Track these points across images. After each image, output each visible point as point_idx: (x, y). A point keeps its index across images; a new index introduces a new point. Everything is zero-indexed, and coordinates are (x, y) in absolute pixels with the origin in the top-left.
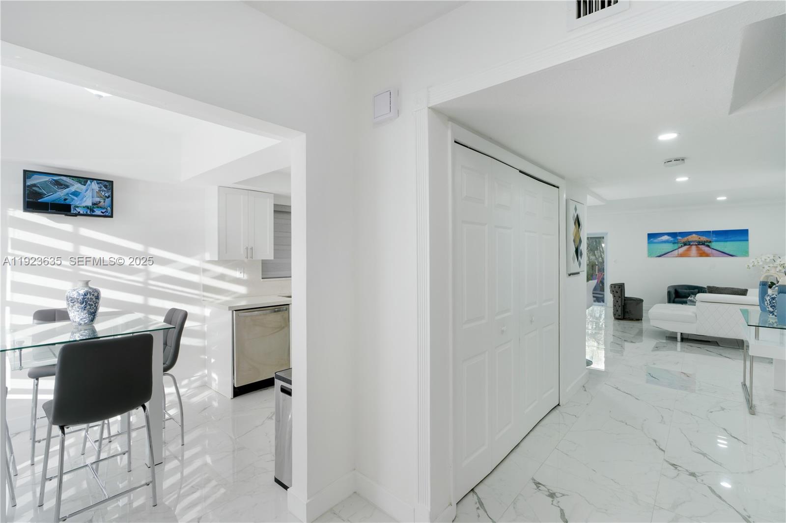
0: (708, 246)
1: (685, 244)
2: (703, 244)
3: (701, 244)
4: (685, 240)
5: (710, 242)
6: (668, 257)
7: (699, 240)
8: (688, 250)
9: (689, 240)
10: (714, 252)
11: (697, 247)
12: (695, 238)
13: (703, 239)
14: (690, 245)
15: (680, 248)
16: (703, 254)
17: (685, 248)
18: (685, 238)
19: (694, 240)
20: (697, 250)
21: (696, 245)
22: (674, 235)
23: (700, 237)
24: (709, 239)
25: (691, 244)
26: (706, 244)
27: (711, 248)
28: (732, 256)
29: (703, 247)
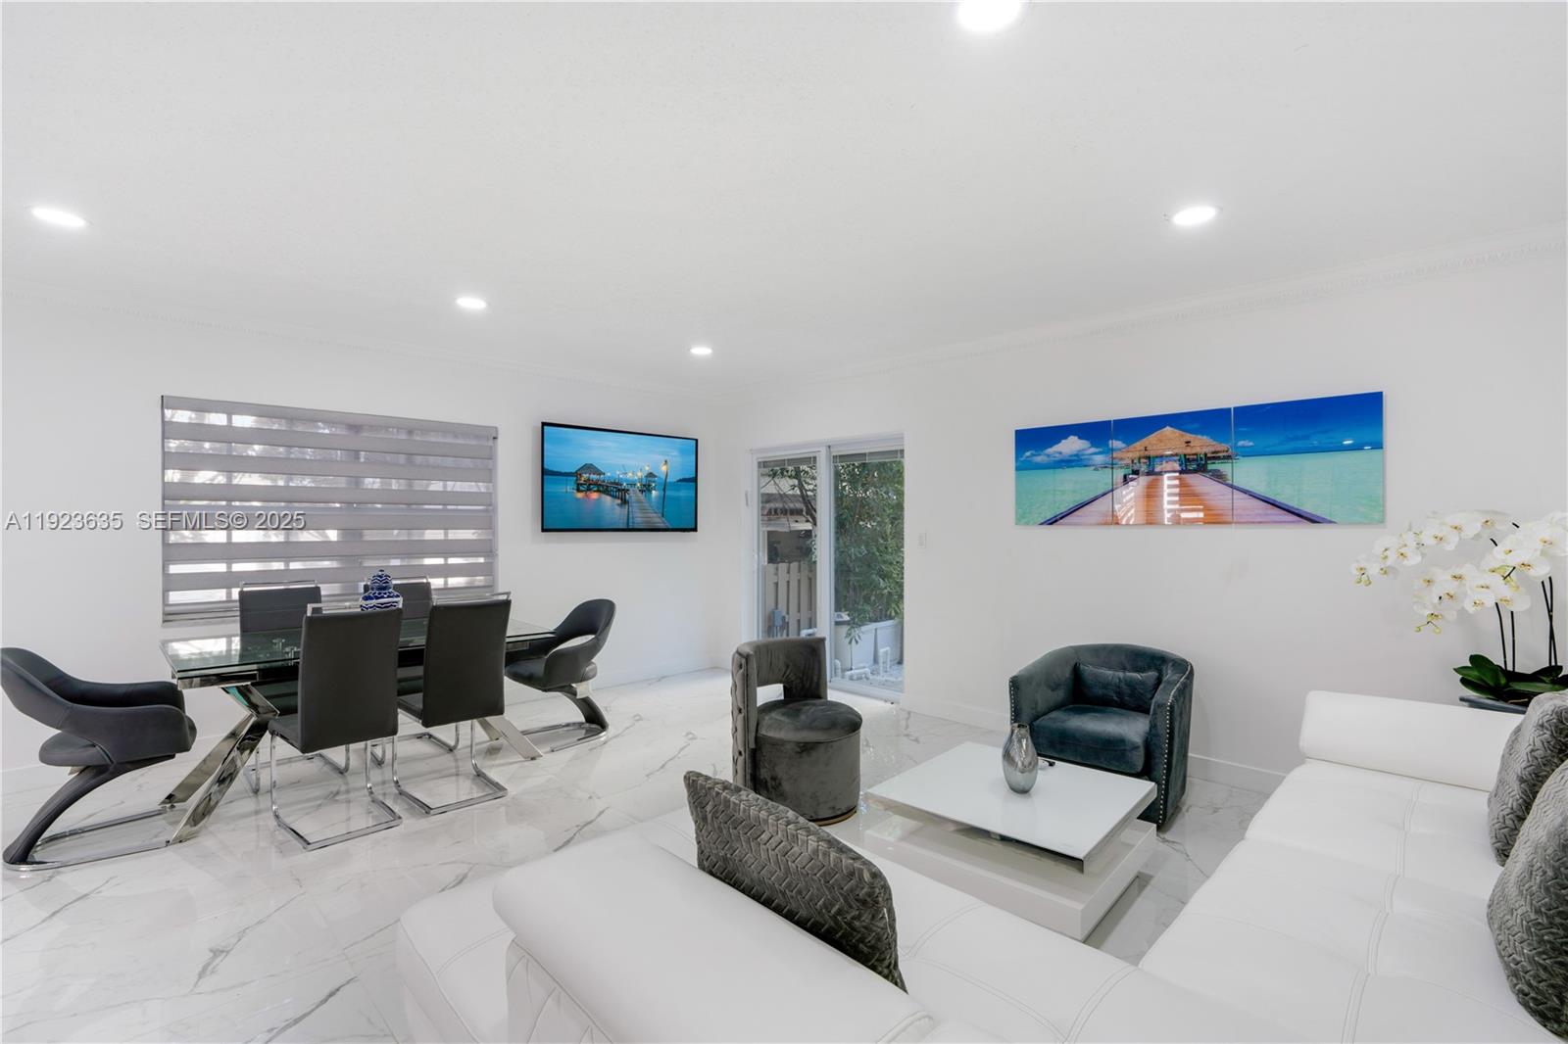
0: (1218, 477)
1: (1137, 473)
2: (1201, 469)
3: (1194, 466)
4: (1137, 454)
5: (1229, 457)
6: (1076, 524)
7: (1188, 451)
8: (1149, 495)
9: (1152, 453)
10: (1241, 500)
11: (1183, 484)
12: (1169, 441)
13: (1202, 444)
14: (1152, 472)
15: (1118, 485)
16: (1202, 515)
17: (1142, 481)
18: (1138, 444)
19: (1169, 452)
20: (1181, 495)
21: (1178, 472)
23: (1188, 437)
24: (1224, 446)
25: (1159, 469)
26: (1210, 467)
27: (1232, 486)
28: (1312, 520)
29: (1200, 483)
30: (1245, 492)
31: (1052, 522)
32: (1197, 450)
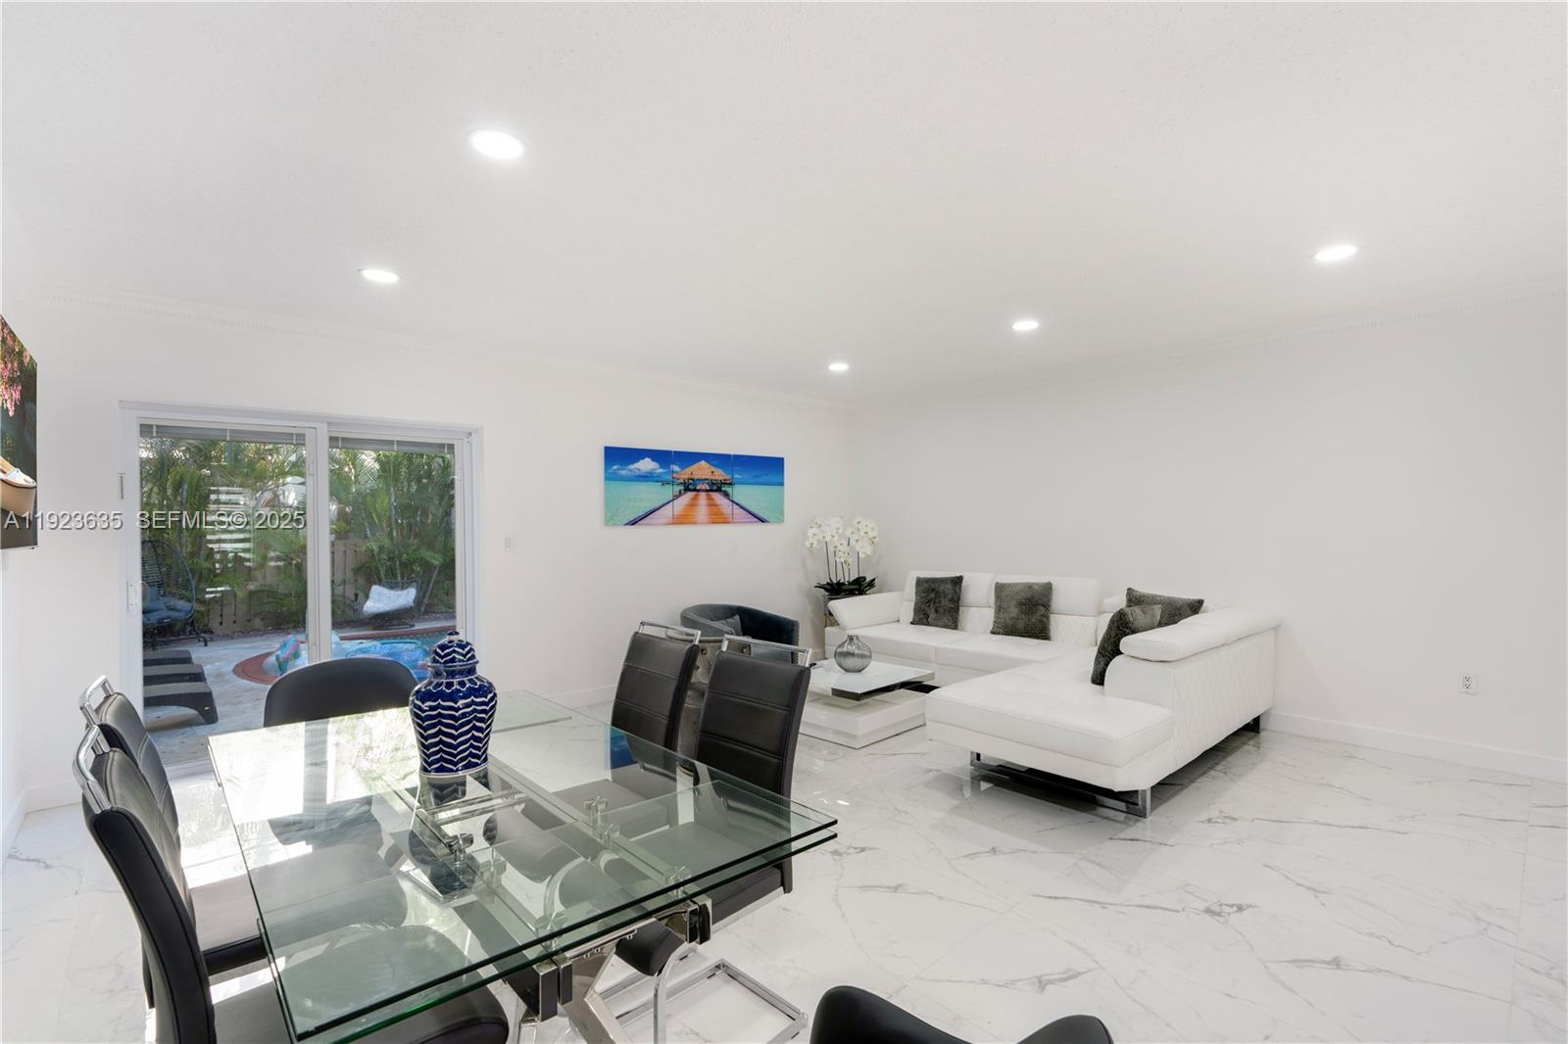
0: (726, 495)
1: (687, 489)
2: (719, 490)
3: (715, 488)
4: (687, 477)
5: (730, 484)
6: (650, 525)
7: (712, 478)
8: (693, 505)
9: (696, 477)
10: (737, 510)
11: (710, 498)
12: (702, 470)
13: (720, 474)
14: (695, 490)
15: (676, 497)
16: (718, 518)
17: (690, 495)
18: (687, 470)
19: (704, 477)
20: (709, 505)
21: (707, 491)
22: (662, 457)
23: (713, 469)
24: (728, 477)
25: (698, 488)
26: (723, 489)
27: (733, 502)
28: (762, 521)
29: (718, 497)
30: (737, 504)
31: (634, 523)
32: (716, 478)
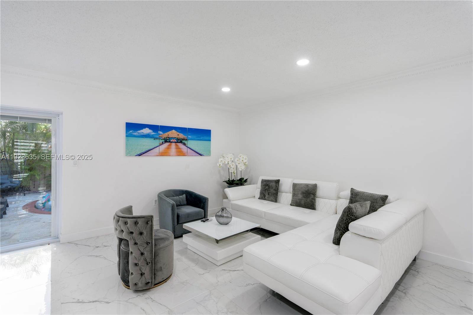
0: (184, 144)
1: (166, 141)
2: (181, 142)
3: (179, 141)
4: (166, 136)
5: (186, 140)
6: (148, 156)
7: (178, 137)
8: (169, 148)
9: (170, 136)
10: (189, 150)
11: (177, 146)
12: (173, 134)
13: (181, 136)
14: (170, 142)
15: (161, 145)
16: (180, 153)
17: (167, 144)
18: (166, 133)
19: (174, 137)
20: (176, 148)
21: (175, 142)
23: (178, 133)
24: (186, 137)
25: (171, 141)
26: (183, 142)
27: (187, 147)
28: (201, 155)
29: (181, 145)
30: (190, 148)
31: (140, 155)
32: (180, 137)
